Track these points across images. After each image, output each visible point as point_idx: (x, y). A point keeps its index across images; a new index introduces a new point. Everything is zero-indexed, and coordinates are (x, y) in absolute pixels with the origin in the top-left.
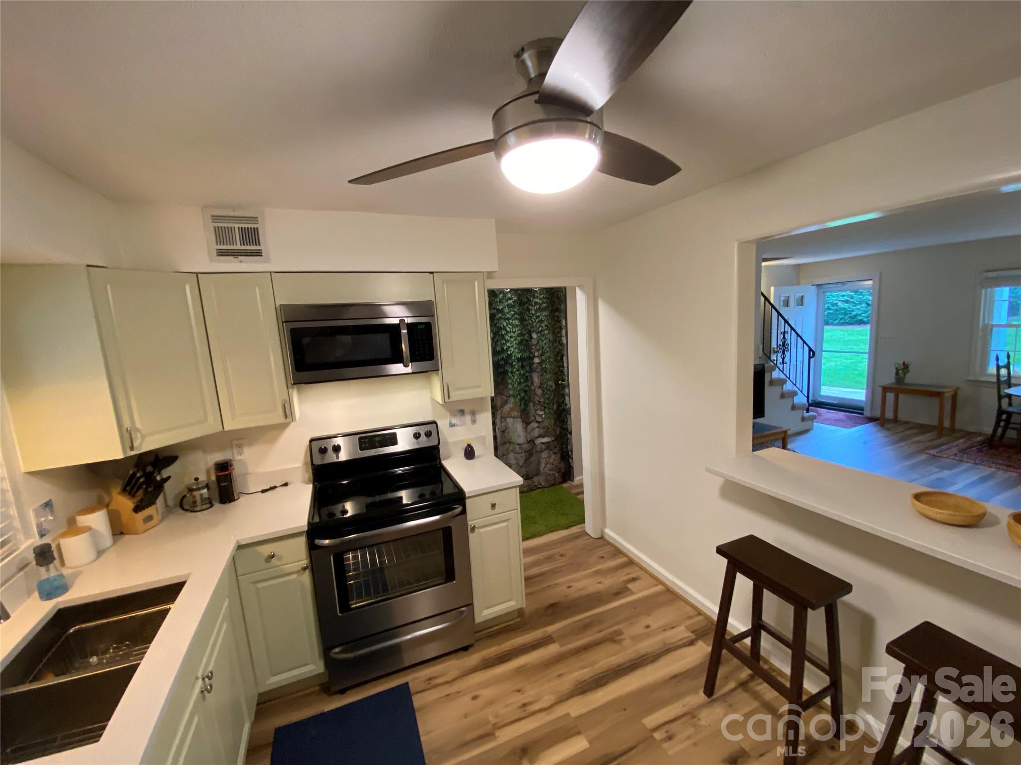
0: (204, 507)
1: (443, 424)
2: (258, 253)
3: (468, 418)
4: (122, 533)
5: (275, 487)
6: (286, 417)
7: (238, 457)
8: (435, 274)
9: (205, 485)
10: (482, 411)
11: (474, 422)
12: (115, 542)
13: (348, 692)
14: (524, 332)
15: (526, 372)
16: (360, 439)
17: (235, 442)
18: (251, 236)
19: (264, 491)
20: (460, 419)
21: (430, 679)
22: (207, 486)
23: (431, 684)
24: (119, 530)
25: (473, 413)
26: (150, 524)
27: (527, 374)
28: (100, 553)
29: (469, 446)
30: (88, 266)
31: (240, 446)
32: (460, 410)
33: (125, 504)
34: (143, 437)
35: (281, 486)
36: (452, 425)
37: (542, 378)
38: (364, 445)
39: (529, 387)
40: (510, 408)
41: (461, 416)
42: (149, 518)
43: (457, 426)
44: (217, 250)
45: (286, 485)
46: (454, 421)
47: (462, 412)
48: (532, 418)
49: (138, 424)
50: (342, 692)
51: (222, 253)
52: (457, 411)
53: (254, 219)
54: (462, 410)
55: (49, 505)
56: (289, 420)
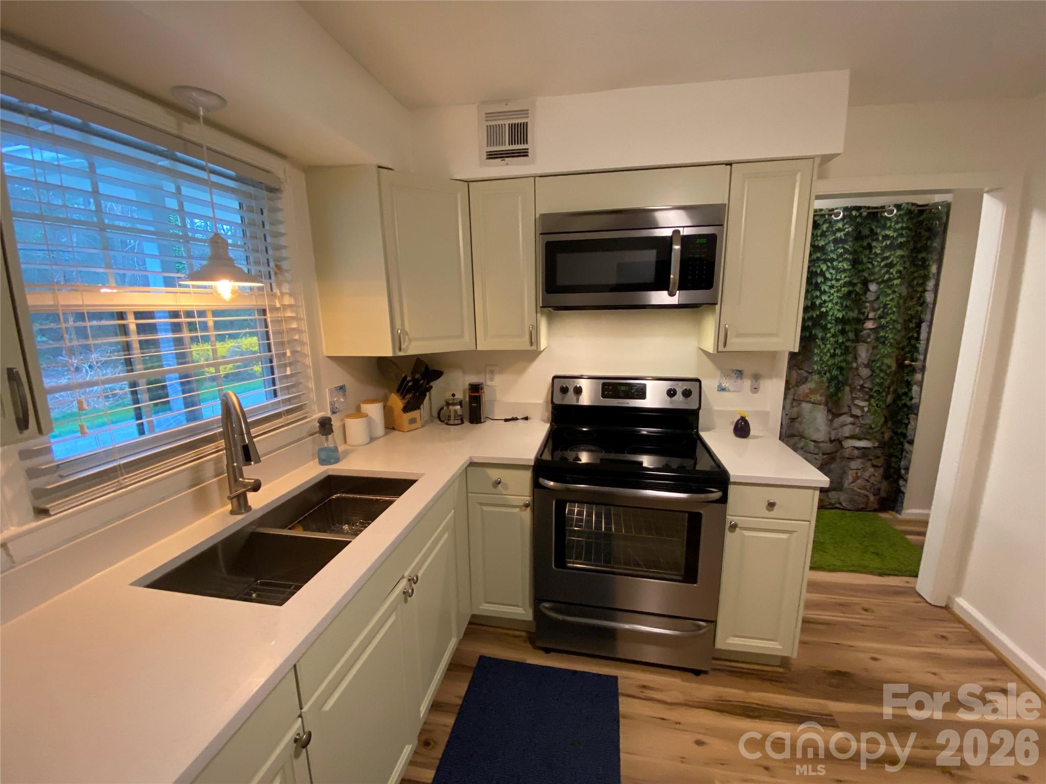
0: (456, 422)
1: (709, 386)
2: (524, 153)
3: (747, 383)
4: (394, 429)
5: (516, 419)
6: (531, 344)
7: (489, 383)
8: (733, 165)
9: (459, 401)
10: (770, 377)
11: (755, 389)
12: (386, 434)
13: (552, 654)
14: (855, 281)
15: (848, 340)
16: (604, 384)
17: (489, 368)
18: (519, 133)
19: (506, 420)
20: (736, 382)
21: (644, 687)
22: (461, 403)
23: (643, 693)
24: (391, 426)
25: (756, 377)
26: (414, 426)
27: (848, 344)
28: (372, 439)
29: (743, 419)
30: (380, 167)
31: (492, 372)
32: (737, 370)
33: (397, 402)
34: (410, 340)
35: (522, 419)
36: (722, 389)
37: (875, 351)
38: (606, 392)
39: (848, 363)
40: (810, 389)
41: (737, 378)
42: (413, 421)
43: (729, 391)
44: (487, 152)
45: (526, 419)
46: (725, 384)
47: (740, 374)
48: (846, 409)
49: (407, 329)
50: (547, 651)
51: (492, 156)
52: (733, 371)
53: (525, 112)
54: (740, 371)
55: (342, 388)
56: (534, 348)
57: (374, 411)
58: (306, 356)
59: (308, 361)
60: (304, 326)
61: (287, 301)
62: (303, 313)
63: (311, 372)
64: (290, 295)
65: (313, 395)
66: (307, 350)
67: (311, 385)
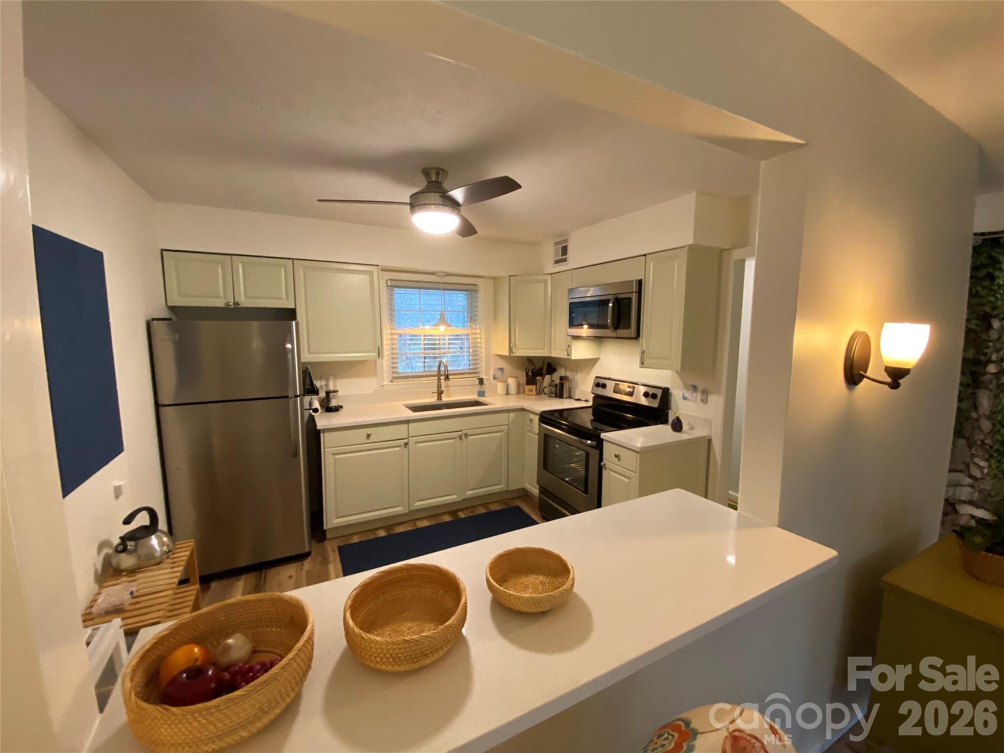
0: (553, 396)
1: (677, 394)
2: (565, 260)
3: (700, 396)
4: (523, 393)
5: (581, 400)
6: (568, 355)
7: (575, 378)
8: (647, 256)
9: (555, 384)
10: (713, 393)
11: (704, 401)
12: (517, 394)
16: (615, 384)
18: (565, 251)
19: (576, 400)
20: (692, 394)
24: (522, 391)
25: (705, 393)
26: (532, 393)
28: (508, 393)
29: (677, 419)
31: (577, 371)
32: (693, 385)
34: (518, 349)
35: (584, 400)
36: (685, 398)
37: (996, 401)
38: (617, 390)
41: (693, 391)
42: (531, 390)
43: (689, 399)
44: (554, 260)
45: (587, 401)
46: (686, 395)
47: (695, 388)
49: (518, 344)
51: (557, 262)
52: (691, 385)
53: (566, 241)
54: (695, 386)
55: (501, 369)
56: (569, 357)
57: (512, 382)
58: (482, 353)
59: (483, 355)
60: (483, 341)
61: (478, 331)
62: (483, 336)
63: (484, 359)
64: (479, 328)
65: (484, 369)
66: (483, 350)
67: (483, 365)
